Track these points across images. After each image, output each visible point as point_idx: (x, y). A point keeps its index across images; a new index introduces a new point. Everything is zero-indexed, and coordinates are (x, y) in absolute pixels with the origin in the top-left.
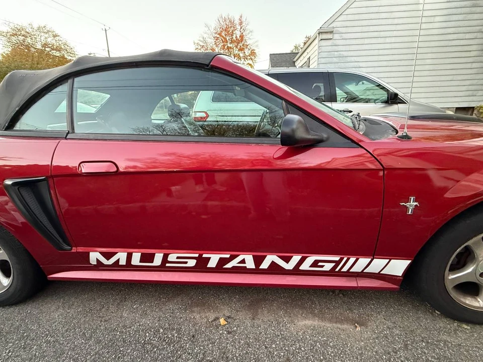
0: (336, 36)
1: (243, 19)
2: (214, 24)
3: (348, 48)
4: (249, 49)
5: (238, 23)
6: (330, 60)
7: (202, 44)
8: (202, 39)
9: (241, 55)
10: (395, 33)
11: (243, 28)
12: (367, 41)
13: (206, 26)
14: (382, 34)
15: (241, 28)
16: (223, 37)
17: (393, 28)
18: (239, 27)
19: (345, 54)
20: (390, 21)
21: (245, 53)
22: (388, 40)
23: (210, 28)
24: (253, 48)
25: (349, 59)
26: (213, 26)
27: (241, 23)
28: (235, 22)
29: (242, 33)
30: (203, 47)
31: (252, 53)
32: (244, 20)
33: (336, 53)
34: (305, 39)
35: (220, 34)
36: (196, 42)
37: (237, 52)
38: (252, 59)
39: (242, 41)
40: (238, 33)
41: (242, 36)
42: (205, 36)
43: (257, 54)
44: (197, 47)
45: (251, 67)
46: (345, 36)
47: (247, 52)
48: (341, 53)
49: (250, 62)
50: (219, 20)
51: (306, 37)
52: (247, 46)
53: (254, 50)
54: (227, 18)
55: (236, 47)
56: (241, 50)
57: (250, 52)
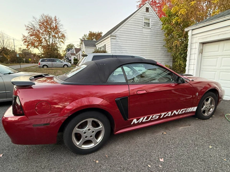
0: (117, 38)
1: (57, 18)
3: (122, 43)
4: (61, 34)
5: (54, 20)
6: (116, 47)
8: (31, 25)
9: (57, 36)
10: (137, 40)
11: (57, 22)
12: (128, 41)
13: (34, 18)
14: (133, 39)
16: (45, 25)
17: (136, 38)
18: (55, 22)
19: (121, 45)
20: (135, 35)
22: (135, 42)
23: (36, 20)
24: (63, 33)
25: (123, 47)
26: (38, 19)
27: (56, 20)
28: (52, 19)
29: (56, 25)
30: (32, 28)
31: (62, 35)
33: (118, 45)
34: (89, 32)
35: (43, 24)
36: (27, 25)
37: (54, 34)
38: (63, 39)
39: (56, 29)
40: (54, 25)
42: (33, 23)
43: (66, 36)
44: (27, 28)
45: (63, 43)
46: (120, 38)
47: (60, 35)
48: (120, 45)
49: (62, 40)
50: (42, 16)
51: (90, 32)
52: (60, 32)
53: (64, 34)
54: (47, 16)
55: (53, 32)
56: (56, 33)
57: (61, 35)
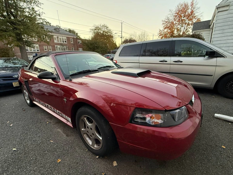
2: (174, 9)
5: (190, 5)
7: (167, 21)
8: (167, 18)
9: (190, 23)
13: (170, 11)
15: (192, 7)
18: (191, 7)
21: (192, 21)
23: (172, 12)
26: (174, 10)
27: (192, 4)
28: (188, 5)
29: (192, 10)
32: (195, 2)
35: (178, 14)
39: (191, 15)
40: (189, 11)
41: (192, 12)
42: (169, 16)
44: (163, 23)
50: (178, 6)
52: (195, 17)
54: (183, 3)
55: (188, 19)
56: (190, 20)
57: (196, 20)
